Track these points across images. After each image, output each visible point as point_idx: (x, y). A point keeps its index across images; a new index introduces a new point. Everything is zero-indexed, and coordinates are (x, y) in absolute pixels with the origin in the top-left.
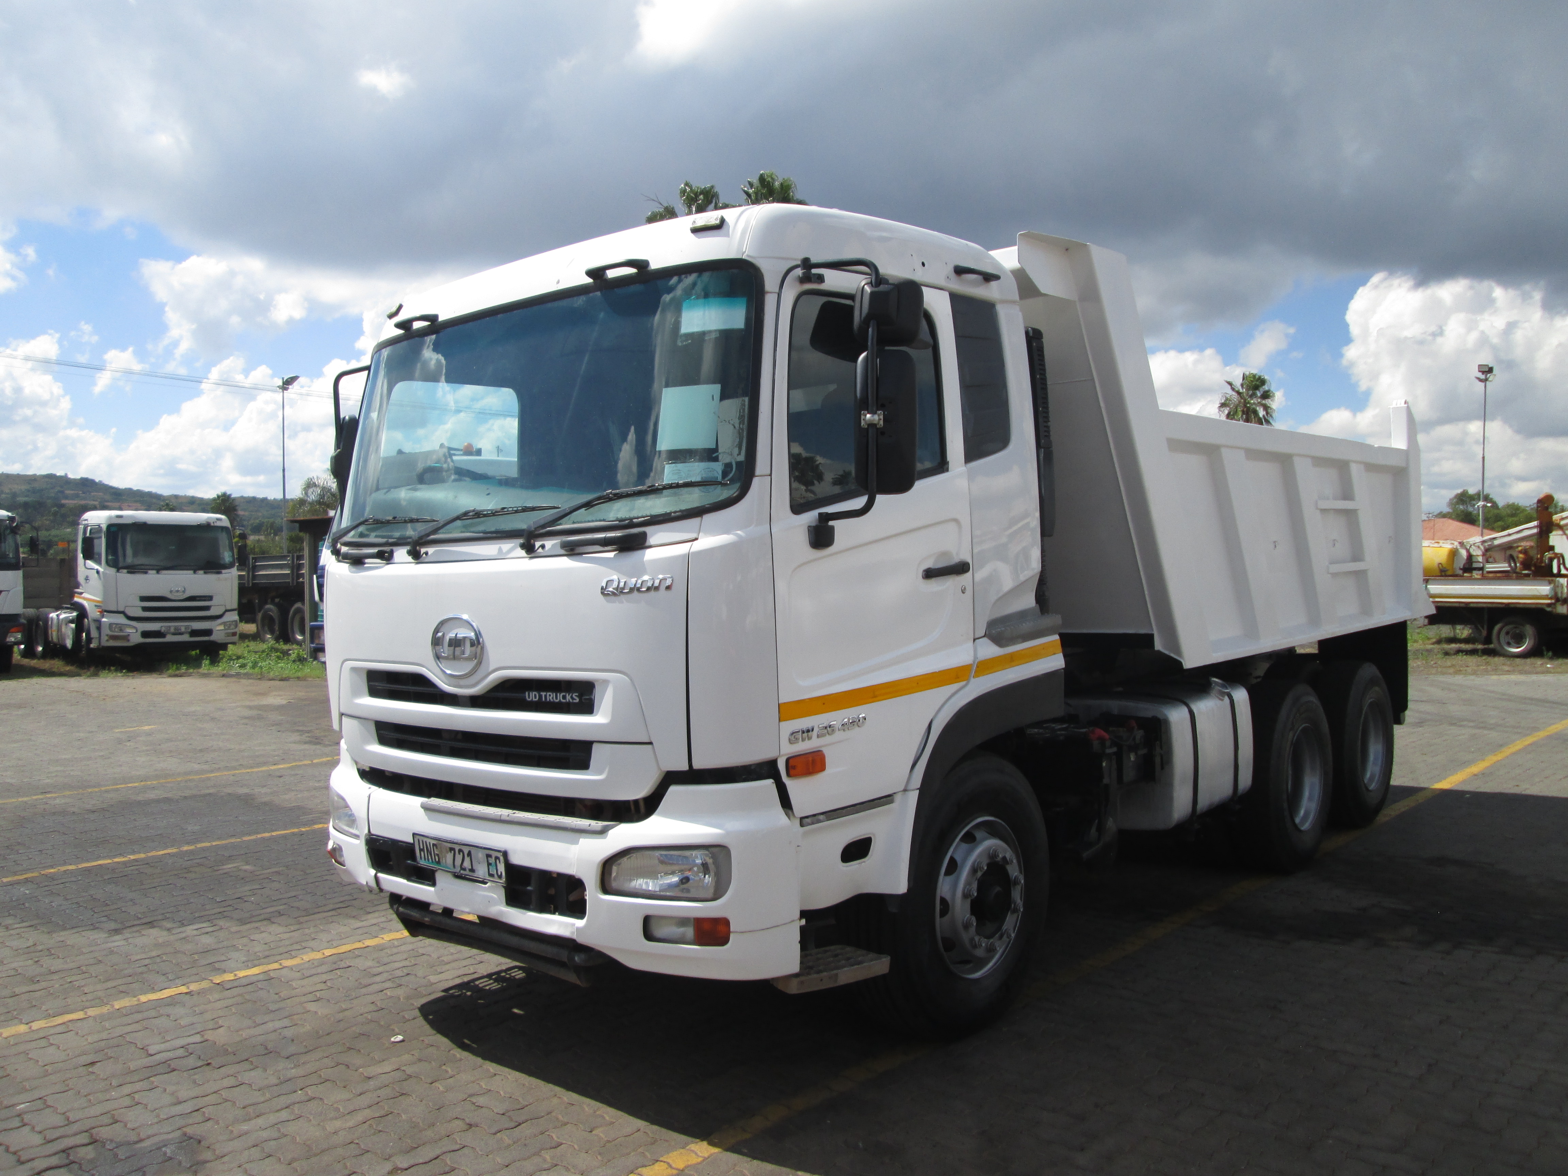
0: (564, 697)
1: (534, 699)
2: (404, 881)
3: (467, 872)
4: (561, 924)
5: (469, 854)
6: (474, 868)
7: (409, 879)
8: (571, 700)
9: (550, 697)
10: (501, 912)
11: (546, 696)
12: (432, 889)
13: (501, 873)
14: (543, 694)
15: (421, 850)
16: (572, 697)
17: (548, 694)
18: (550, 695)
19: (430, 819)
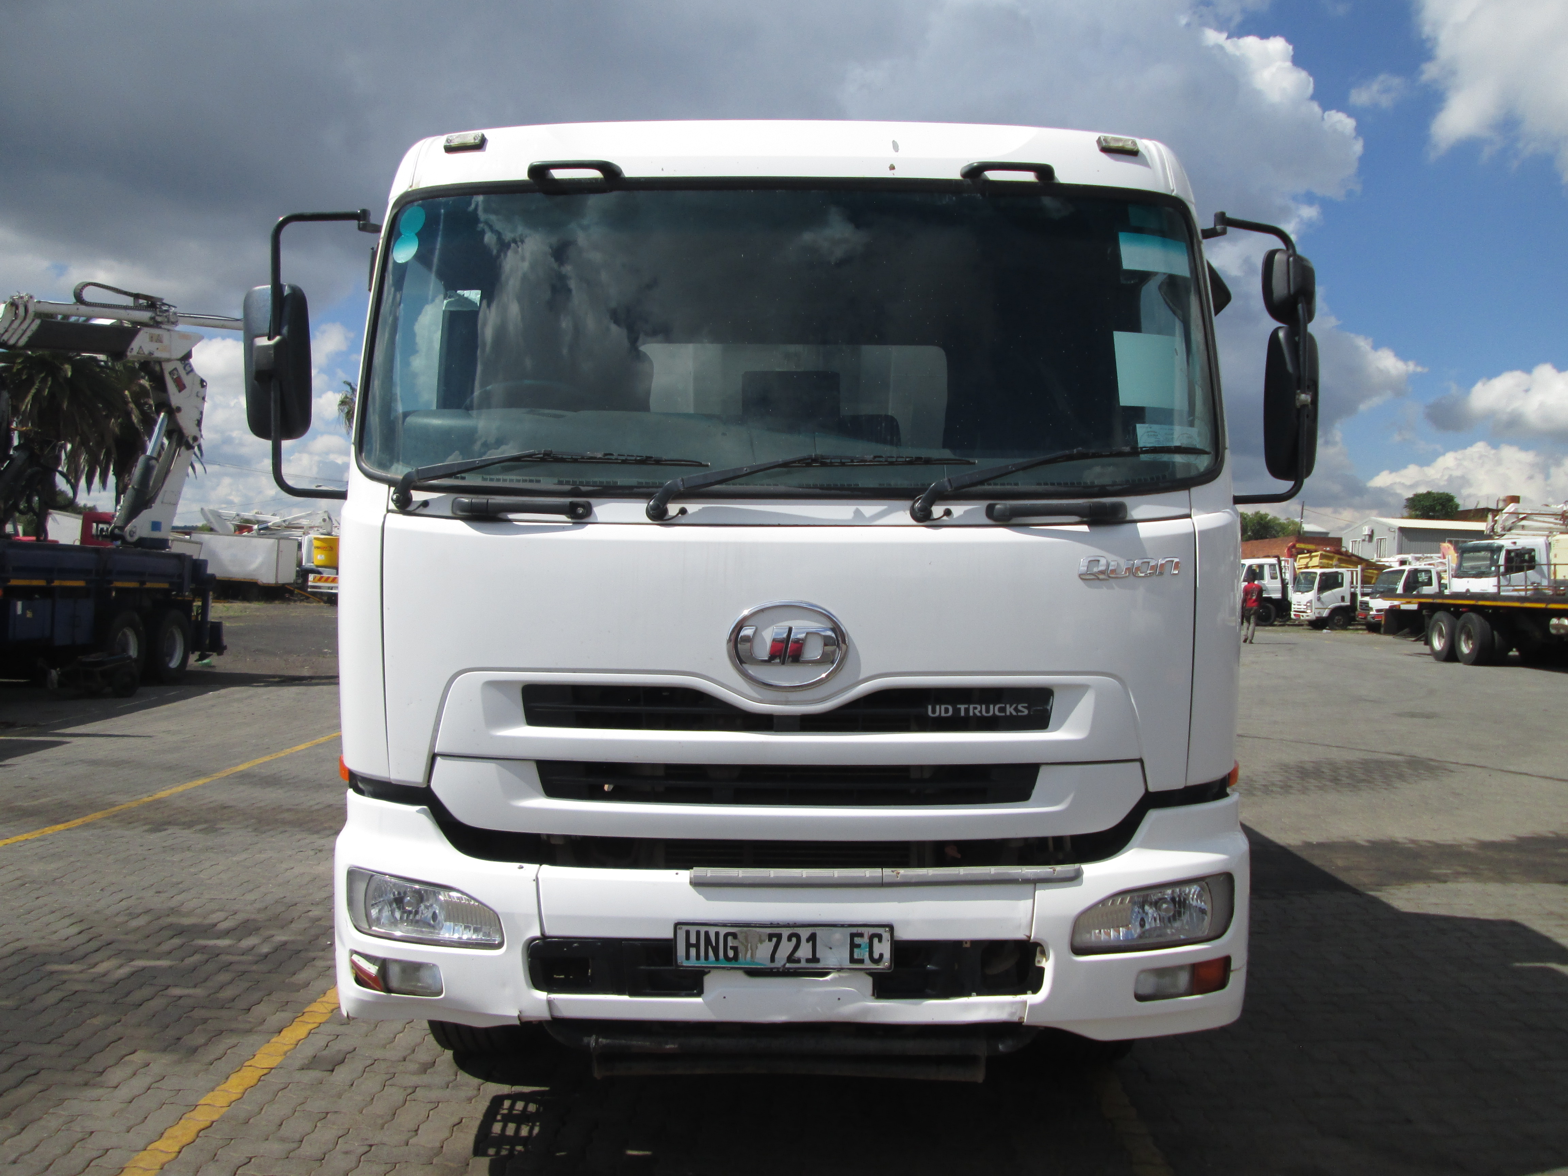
0: (1002, 710)
1: (943, 714)
2: (625, 998)
3: (803, 964)
4: (990, 1005)
5: (812, 938)
6: (818, 956)
7: (632, 994)
8: (1014, 713)
9: (977, 710)
10: (868, 1010)
11: (967, 710)
12: (699, 1000)
13: (881, 955)
14: (962, 707)
15: (688, 945)
16: (1016, 709)
17: (971, 707)
18: (975, 708)
19: (708, 899)
